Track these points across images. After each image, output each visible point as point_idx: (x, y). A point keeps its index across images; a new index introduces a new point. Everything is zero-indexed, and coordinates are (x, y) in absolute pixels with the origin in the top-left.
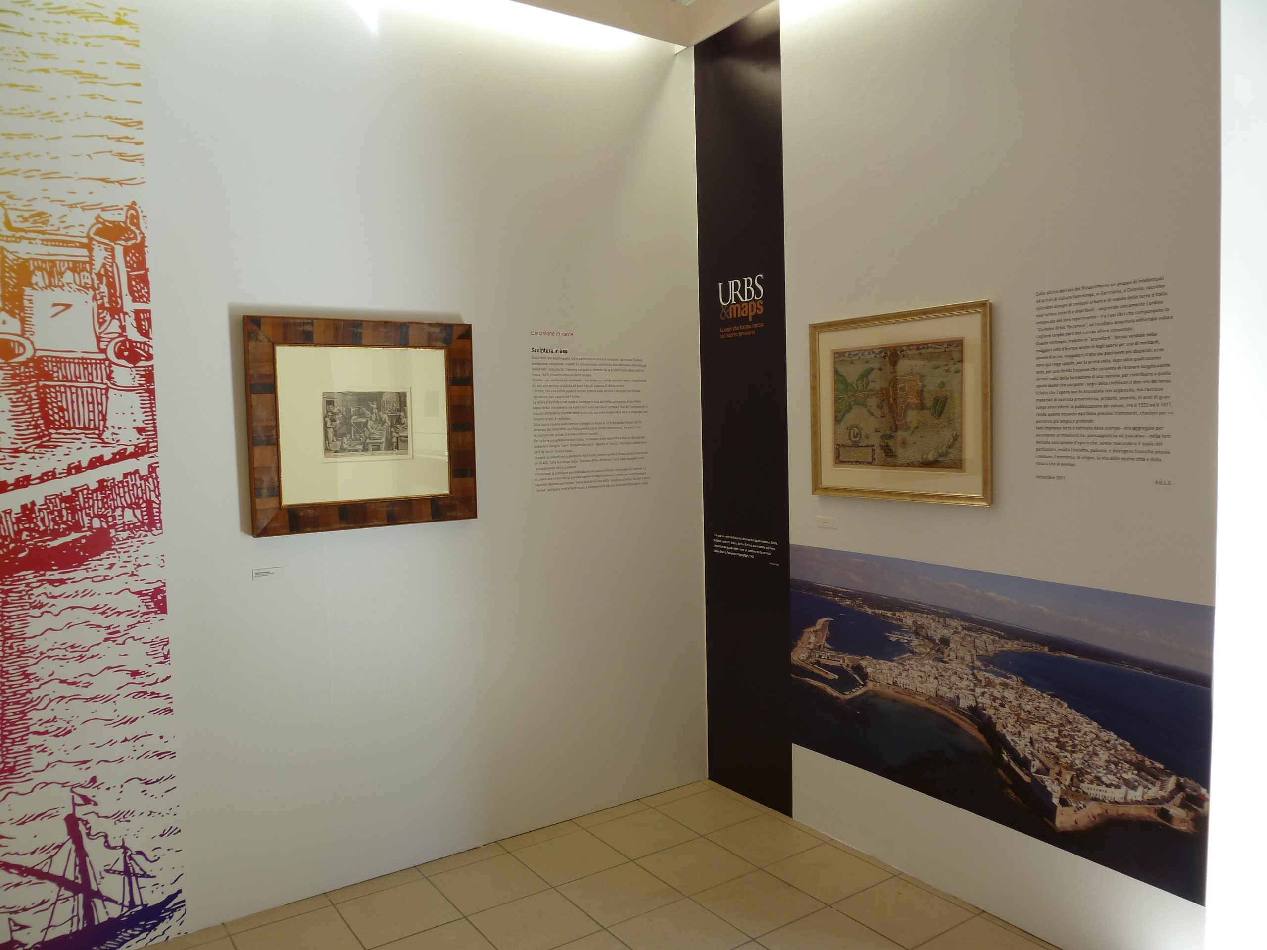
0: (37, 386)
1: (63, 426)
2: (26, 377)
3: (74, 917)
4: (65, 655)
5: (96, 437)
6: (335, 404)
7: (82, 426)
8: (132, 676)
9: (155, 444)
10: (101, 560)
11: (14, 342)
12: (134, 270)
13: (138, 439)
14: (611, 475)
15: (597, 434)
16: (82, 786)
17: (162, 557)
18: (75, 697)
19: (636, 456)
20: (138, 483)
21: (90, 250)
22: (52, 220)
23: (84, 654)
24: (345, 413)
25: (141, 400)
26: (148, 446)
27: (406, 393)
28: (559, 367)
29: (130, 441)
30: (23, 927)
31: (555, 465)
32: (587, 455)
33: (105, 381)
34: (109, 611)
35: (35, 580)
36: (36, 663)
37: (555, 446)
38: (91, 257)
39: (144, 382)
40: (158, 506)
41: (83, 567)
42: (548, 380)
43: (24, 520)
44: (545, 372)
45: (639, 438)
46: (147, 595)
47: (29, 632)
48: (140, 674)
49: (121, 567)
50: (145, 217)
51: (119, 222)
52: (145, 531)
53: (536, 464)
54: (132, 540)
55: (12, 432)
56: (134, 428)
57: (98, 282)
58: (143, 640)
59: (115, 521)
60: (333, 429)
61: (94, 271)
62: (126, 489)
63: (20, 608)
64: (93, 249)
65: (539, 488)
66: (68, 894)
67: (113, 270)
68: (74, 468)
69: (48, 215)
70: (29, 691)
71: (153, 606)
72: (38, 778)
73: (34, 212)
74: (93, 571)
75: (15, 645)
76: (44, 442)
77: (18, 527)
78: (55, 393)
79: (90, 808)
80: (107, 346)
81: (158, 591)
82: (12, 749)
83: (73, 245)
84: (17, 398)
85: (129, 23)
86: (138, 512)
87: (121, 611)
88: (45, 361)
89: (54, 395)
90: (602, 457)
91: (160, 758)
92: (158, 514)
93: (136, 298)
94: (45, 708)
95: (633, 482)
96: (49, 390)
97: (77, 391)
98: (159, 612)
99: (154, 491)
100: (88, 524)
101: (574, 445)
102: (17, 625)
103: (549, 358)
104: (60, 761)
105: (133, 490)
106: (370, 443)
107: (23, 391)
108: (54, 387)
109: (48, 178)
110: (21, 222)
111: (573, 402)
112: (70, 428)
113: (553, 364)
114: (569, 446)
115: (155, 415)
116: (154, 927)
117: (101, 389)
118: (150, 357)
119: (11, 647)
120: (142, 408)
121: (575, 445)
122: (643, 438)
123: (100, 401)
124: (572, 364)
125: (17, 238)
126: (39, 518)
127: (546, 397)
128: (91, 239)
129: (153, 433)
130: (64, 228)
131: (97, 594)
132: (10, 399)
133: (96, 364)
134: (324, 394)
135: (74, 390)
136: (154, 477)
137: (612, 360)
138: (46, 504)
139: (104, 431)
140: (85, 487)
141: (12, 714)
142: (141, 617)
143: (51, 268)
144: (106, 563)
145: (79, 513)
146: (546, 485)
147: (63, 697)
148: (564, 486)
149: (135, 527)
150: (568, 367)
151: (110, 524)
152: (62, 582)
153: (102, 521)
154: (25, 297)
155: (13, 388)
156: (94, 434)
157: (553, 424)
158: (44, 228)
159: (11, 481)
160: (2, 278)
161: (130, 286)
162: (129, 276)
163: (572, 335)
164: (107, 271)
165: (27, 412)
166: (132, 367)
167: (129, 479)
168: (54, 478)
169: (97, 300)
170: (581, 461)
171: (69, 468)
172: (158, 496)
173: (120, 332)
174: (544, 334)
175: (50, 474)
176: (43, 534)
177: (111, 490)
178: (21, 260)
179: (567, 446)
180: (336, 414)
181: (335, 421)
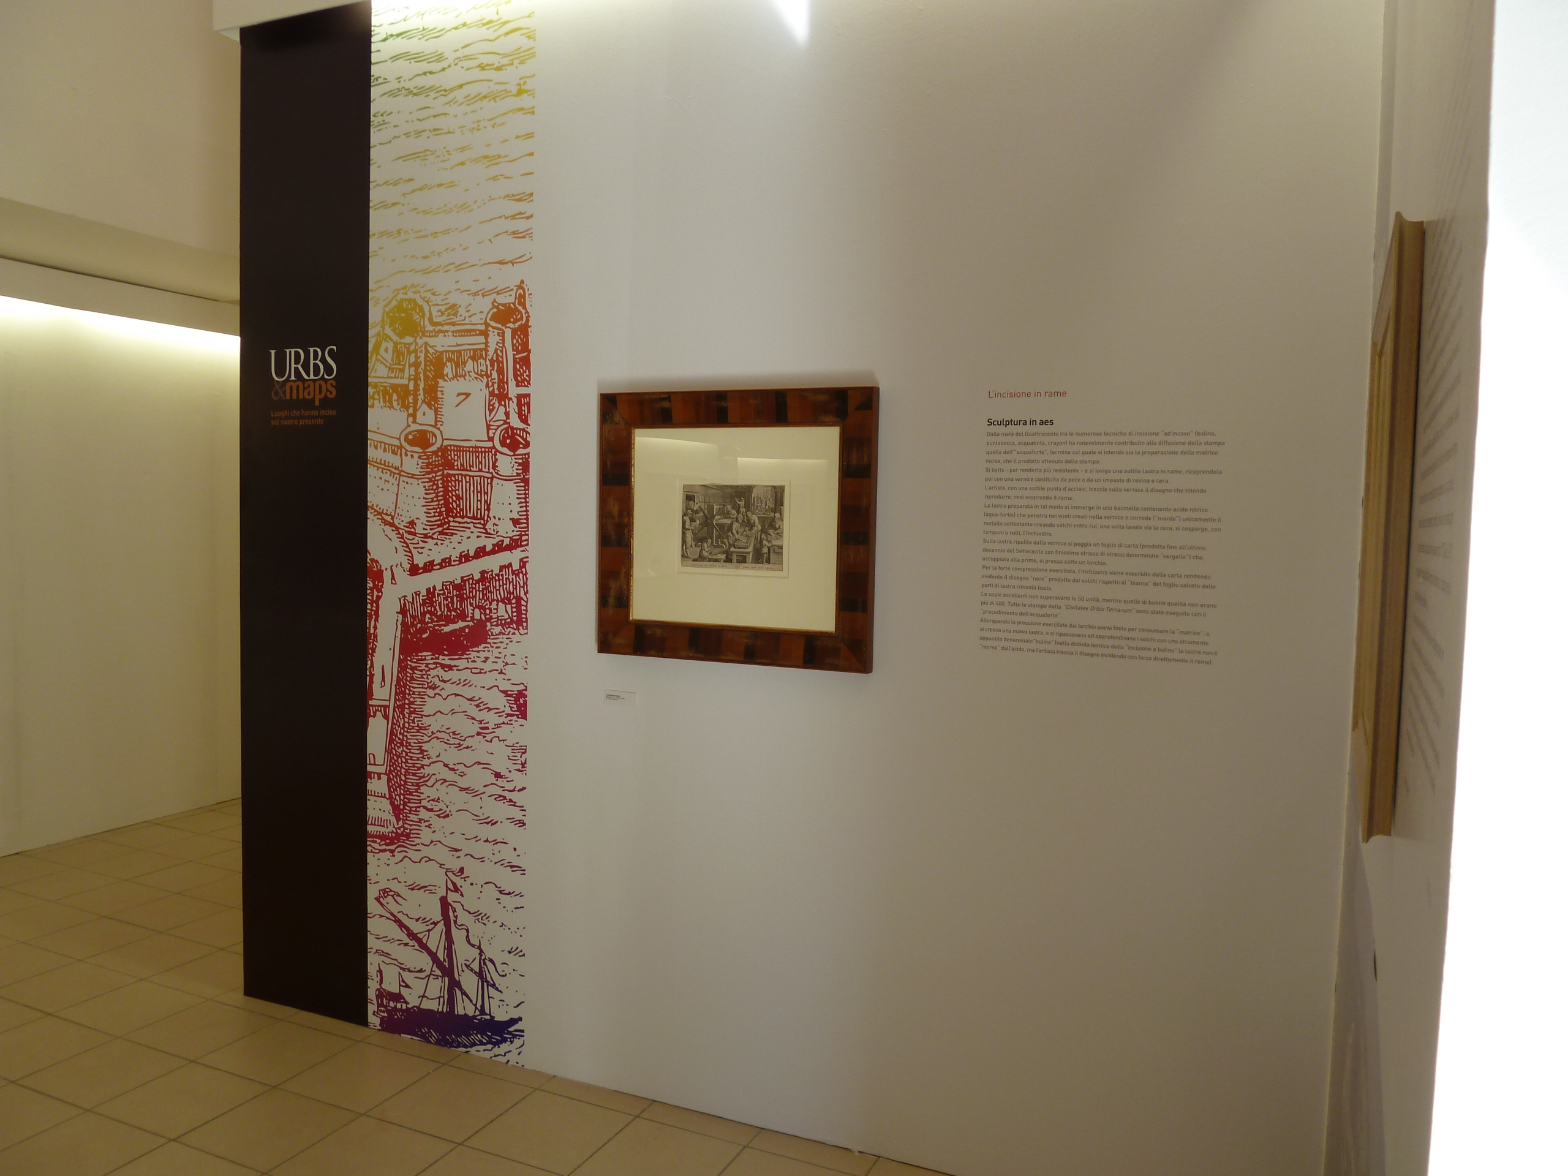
0: (443, 475)
1: (458, 515)
2: (437, 466)
3: (441, 997)
4: (448, 740)
5: (481, 526)
6: (696, 500)
9: (526, 537)
10: (478, 652)
11: (430, 432)
12: (518, 352)
13: (513, 531)
14: (1128, 639)
15: (1104, 564)
16: (453, 872)
17: (526, 659)
18: (453, 784)
19: (1187, 609)
20: (510, 577)
21: (487, 336)
22: (462, 311)
24: (706, 512)
25: (518, 490)
26: (521, 538)
27: (784, 486)
28: (1036, 448)
29: (507, 533)
30: (407, 986)
31: (1018, 610)
32: (1081, 599)
33: (491, 470)
35: (432, 662)
37: (1021, 579)
38: (486, 343)
39: (521, 471)
40: (525, 604)
41: (465, 656)
42: (1014, 471)
43: (428, 603)
44: (1009, 457)
45: (1196, 576)
46: (511, 696)
48: (501, 777)
49: (493, 662)
50: (531, 294)
51: (509, 304)
52: (513, 628)
53: (982, 603)
54: (503, 636)
55: (424, 519)
56: (510, 519)
57: (491, 368)
58: (506, 743)
59: (491, 615)
60: (692, 530)
61: (488, 358)
63: (421, 686)
64: (488, 335)
65: (985, 643)
66: (438, 973)
67: (502, 355)
68: (464, 556)
70: (423, 766)
71: (516, 709)
72: (426, 851)
73: (450, 305)
74: (472, 662)
75: (416, 719)
76: (445, 532)
77: (424, 608)
78: (455, 481)
80: (494, 434)
81: (521, 694)
82: (409, 817)
83: (474, 333)
84: (429, 486)
86: (509, 607)
87: (491, 707)
88: (449, 450)
89: (453, 483)
90: (1112, 605)
91: (512, 871)
92: (525, 612)
93: (520, 382)
94: (432, 786)
95: (1176, 655)
96: (451, 478)
97: (470, 479)
98: (520, 716)
99: (523, 587)
100: (471, 614)
101: (1056, 580)
102: (418, 702)
103: (1018, 434)
104: (440, 842)
105: (506, 584)
107: (433, 479)
108: (454, 475)
109: (462, 269)
110: (439, 316)
111: (1059, 507)
112: (463, 517)
113: (1026, 444)
114: (1047, 580)
115: (528, 506)
116: (497, 1044)
117: (488, 478)
118: (527, 445)
120: (518, 498)
121: (1059, 580)
122: (1206, 577)
123: (486, 491)
124: (1060, 443)
125: (436, 332)
126: (437, 602)
127: (1009, 497)
128: (487, 325)
129: (526, 525)
131: (473, 686)
132: (425, 487)
133: (485, 452)
134: (685, 486)
135: (468, 478)
136: (524, 573)
137: (1146, 434)
138: (443, 590)
139: (487, 521)
140: (471, 576)
142: (506, 717)
143: (458, 358)
144: (482, 655)
145: (466, 602)
146: (998, 639)
147: (445, 781)
148: (1033, 646)
149: (506, 623)
150: (1055, 448)
151: (488, 616)
152: (450, 668)
153: (481, 613)
154: (439, 389)
155: (427, 476)
156: (480, 523)
159: (421, 565)
160: (425, 371)
161: (515, 370)
162: (515, 359)
163: (1064, 394)
164: (498, 356)
165: (435, 499)
166: (512, 456)
167: (504, 573)
168: (450, 565)
169: (489, 387)
170: (1067, 607)
171: (461, 556)
172: (526, 593)
173: (505, 419)
174: (1011, 395)
175: (447, 561)
176: (440, 618)
177: (489, 582)
178: (438, 353)
179: (1043, 579)
180: (696, 512)
181: (695, 521)
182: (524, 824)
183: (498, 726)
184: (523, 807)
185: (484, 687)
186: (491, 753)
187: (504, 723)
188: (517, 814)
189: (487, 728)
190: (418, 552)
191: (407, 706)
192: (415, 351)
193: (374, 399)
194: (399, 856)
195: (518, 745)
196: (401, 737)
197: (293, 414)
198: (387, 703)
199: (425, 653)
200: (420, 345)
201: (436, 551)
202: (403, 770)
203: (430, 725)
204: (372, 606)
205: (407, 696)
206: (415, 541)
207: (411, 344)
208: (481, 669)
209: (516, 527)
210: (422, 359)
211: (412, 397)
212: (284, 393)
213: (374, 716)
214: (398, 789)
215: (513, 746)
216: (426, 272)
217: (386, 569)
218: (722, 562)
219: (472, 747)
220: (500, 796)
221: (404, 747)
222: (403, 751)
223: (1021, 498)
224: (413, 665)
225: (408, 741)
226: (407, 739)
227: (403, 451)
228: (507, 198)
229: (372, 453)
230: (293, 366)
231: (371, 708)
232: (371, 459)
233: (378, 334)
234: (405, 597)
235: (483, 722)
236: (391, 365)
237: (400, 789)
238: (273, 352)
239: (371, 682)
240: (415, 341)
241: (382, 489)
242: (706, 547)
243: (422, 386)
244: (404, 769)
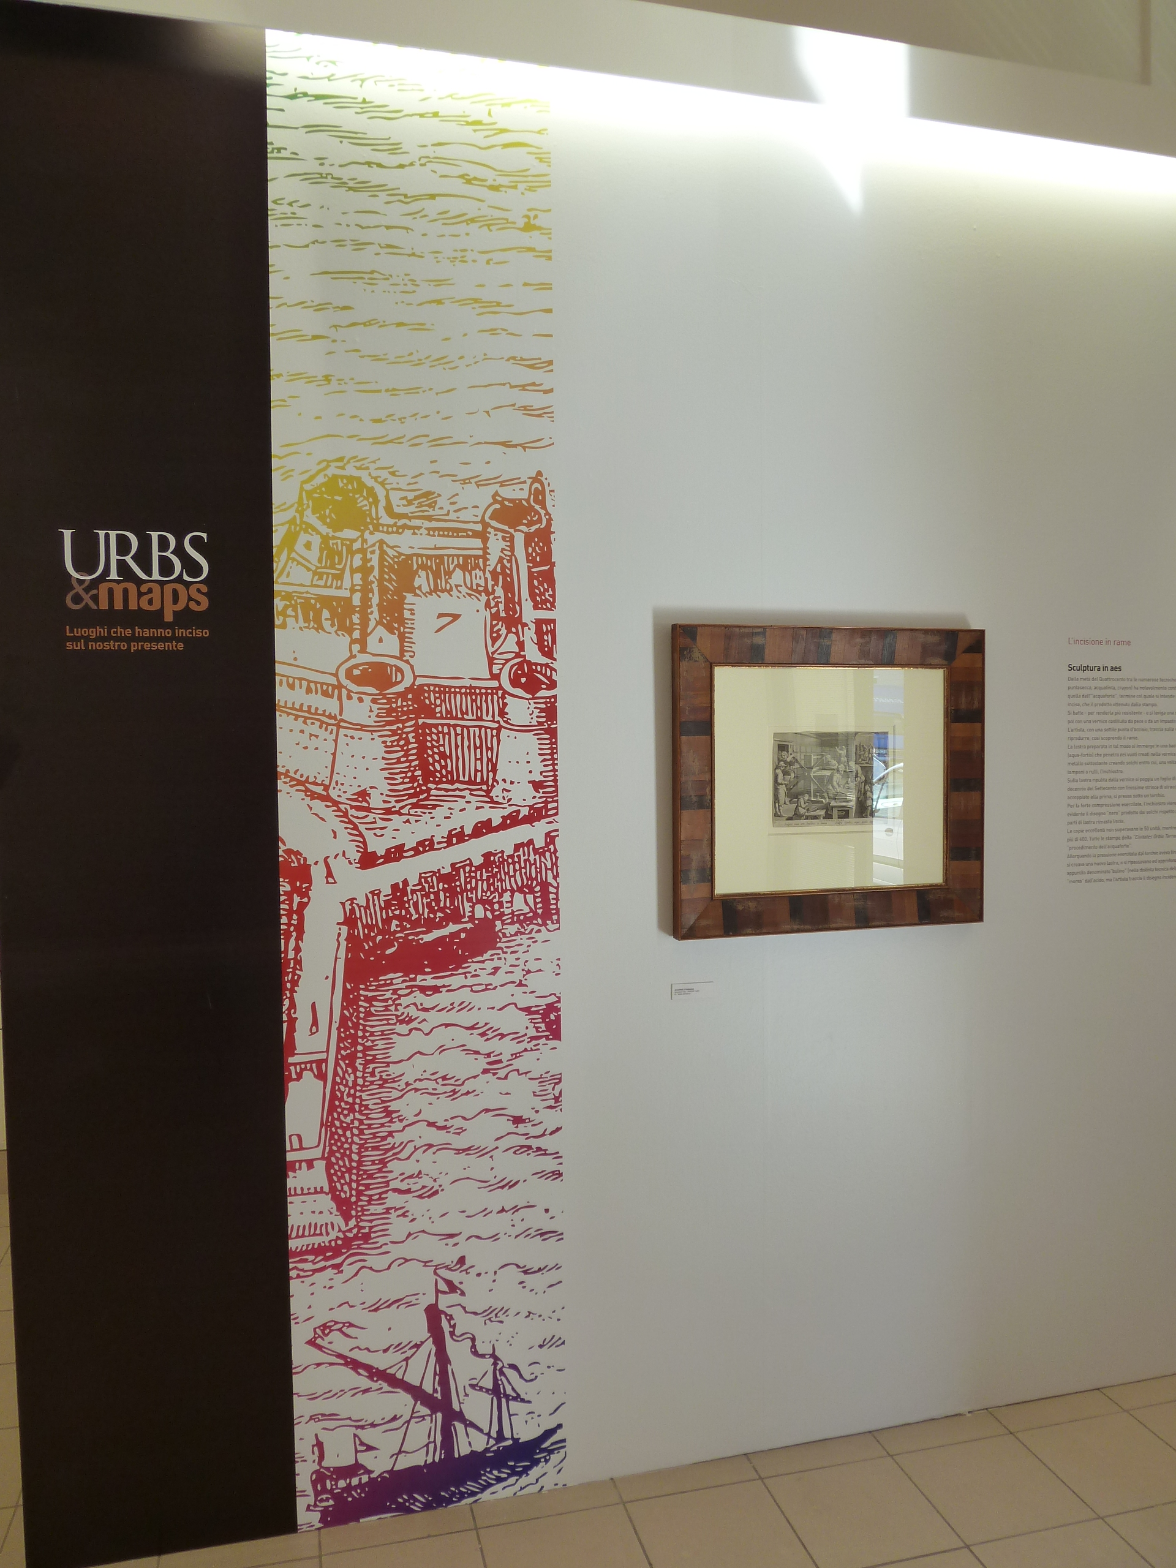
0: (416, 725)
1: (444, 779)
2: (404, 713)
3: (429, 1443)
5: (484, 794)
6: (790, 750)
7: (467, 779)
8: (514, 1124)
9: (555, 805)
10: (483, 962)
11: (391, 666)
12: (536, 565)
13: (534, 797)
15: (1162, 796)
17: (558, 962)
18: (445, 1147)
20: (532, 858)
21: (485, 540)
22: (441, 502)
23: (457, 1088)
24: (803, 763)
25: (540, 744)
26: (546, 807)
27: (887, 732)
28: (1109, 692)
29: (524, 800)
30: (370, 1448)
31: (1097, 843)
32: (1147, 828)
33: (497, 718)
34: (490, 1034)
35: (404, 985)
36: (401, 1097)
37: (1100, 814)
38: (485, 549)
39: (544, 719)
40: (555, 891)
41: (461, 971)
42: (1091, 713)
43: (394, 905)
44: (1088, 701)
46: (537, 1012)
47: (395, 1054)
49: (506, 973)
50: (553, 491)
51: (520, 500)
52: (538, 924)
53: (1069, 840)
54: (522, 936)
55: (384, 787)
56: (529, 782)
57: (493, 583)
59: (502, 910)
60: (786, 785)
61: (488, 568)
62: (517, 865)
63: (385, 1022)
64: (488, 538)
65: (1072, 878)
66: (425, 1411)
67: (511, 566)
68: (456, 835)
69: (436, 495)
70: (390, 1134)
72: (397, 1251)
73: (421, 492)
74: (472, 976)
75: (377, 1070)
76: (421, 801)
77: (387, 913)
78: (437, 734)
79: (455, 1298)
80: (501, 670)
81: (552, 1008)
82: (368, 1210)
83: (465, 534)
84: (392, 742)
85: (539, 228)
86: (530, 898)
88: (426, 691)
89: (435, 737)
90: (1169, 832)
91: (543, 1240)
92: (555, 902)
93: (539, 603)
94: (409, 1158)
96: (430, 730)
97: (462, 731)
98: (551, 1037)
99: (552, 869)
100: (469, 912)
101: (1127, 813)
102: (381, 1044)
103: (1094, 679)
104: (423, 1231)
105: (525, 868)
106: (835, 807)
107: (399, 732)
108: (436, 726)
110: (404, 506)
111: (1128, 746)
112: (452, 782)
113: (1100, 688)
114: (1120, 814)
115: (557, 764)
116: (526, 1470)
117: (492, 729)
118: (552, 685)
119: (373, 1074)
120: (540, 754)
121: (1130, 813)
123: (490, 746)
124: (1128, 688)
125: (399, 527)
126: (411, 902)
127: (1088, 738)
128: (486, 525)
129: (553, 789)
130: (455, 511)
132: (384, 742)
133: (487, 694)
134: (775, 735)
135: (459, 730)
136: (552, 851)
138: (420, 883)
139: (493, 786)
140: (468, 862)
141: (370, 1163)
142: (528, 1042)
143: (438, 566)
144: (489, 966)
145: (460, 897)
146: (1083, 873)
147: (430, 1146)
148: (1111, 876)
149: (526, 919)
150: (1123, 692)
151: (496, 913)
152: (436, 989)
153: (486, 910)
154: (405, 606)
155: (388, 727)
156: (480, 790)
157: (1097, 781)
158: (431, 513)
159: (381, 852)
160: (381, 580)
161: (531, 587)
162: (530, 574)
163: (1128, 643)
164: (503, 567)
165: (403, 759)
166: (530, 699)
167: (521, 853)
168: (432, 848)
169: (490, 608)
170: (1137, 837)
171: (450, 835)
172: (555, 878)
173: (517, 650)
174: (1087, 642)
175: (427, 843)
176: (416, 924)
177: (498, 867)
178: (403, 557)
179: (1117, 813)
180: (791, 764)
181: (789, 775)
182: (560, 1175)
183: (516, 1056)
184: (558, 1153)
185: (493, 1008)
186: (507, 1094)
187: (526, 1050)
188: (549, 1164)
189: (500, 1061)
190: (375, 834)
191: (360, 1055)
192: (362, 551)
193: (286, 616)
194: (348, 1270)
195: (548, 1075)
196: (350, 1100)
197: (116, 632)
198: (323, 1056)
199: (391, 976)
200: (370, 543)
201: (408, 833)
202: (355, 1148)
203: (403, 1074)
204: (290, 918)
205: (360, 1040)
206: (370, 819)
207: (355, 541)
208: (487, 985)
209: (540, 793)
210: (375, 562)
211: (357, 615)
212: (95, 599)
213: (299, 1076)
214: (347, 1175)
215: (541, 1078)
216: (379, 441)
217: (316, 863)
218: (821, 818)
219: (475, 1091)
220: (522, 1147)
221: (357, 1114)
222: (355, 1119)
223: (1098, 738)
224: (370, 994)
225: (364, 1103)
226: (362, 1100)
227: (344, 692)
228: (512, 361)
229: (282, 694)
230: (114, 557)
231: (292, 1068)
232: (282, 703)
233: (293, 521)
234: (352, 900)
235: (492, 1055)
236: (318, 568)
237: (351, 1174)
238: (67, 534)
239: (292, 1029)
240: (362, 536)
241: (306, 748)
242: (802, 803)
243: (375, 600)
244: (357, 1144)
